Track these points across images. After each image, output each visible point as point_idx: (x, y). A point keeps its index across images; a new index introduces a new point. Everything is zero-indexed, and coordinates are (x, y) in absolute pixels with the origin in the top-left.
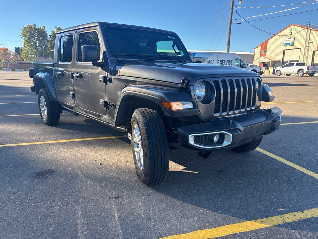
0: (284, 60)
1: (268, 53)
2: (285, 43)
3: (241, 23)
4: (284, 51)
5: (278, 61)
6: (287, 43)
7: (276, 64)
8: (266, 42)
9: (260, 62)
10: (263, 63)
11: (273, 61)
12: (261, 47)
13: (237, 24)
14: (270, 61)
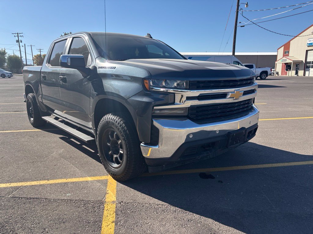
0: (307, 61)
1: (291, 54)
2: (308, 43)
3: (244, 26)
4: (307, 51)
5: (301, 61)
6: (309, 44)
7: (299, 64)
8: (289, 42)
9: (283, 63)
10: (285, 64)
11: (294, 62)
12: (284, 47)
13: (241, 27)
14: (292, 62)
